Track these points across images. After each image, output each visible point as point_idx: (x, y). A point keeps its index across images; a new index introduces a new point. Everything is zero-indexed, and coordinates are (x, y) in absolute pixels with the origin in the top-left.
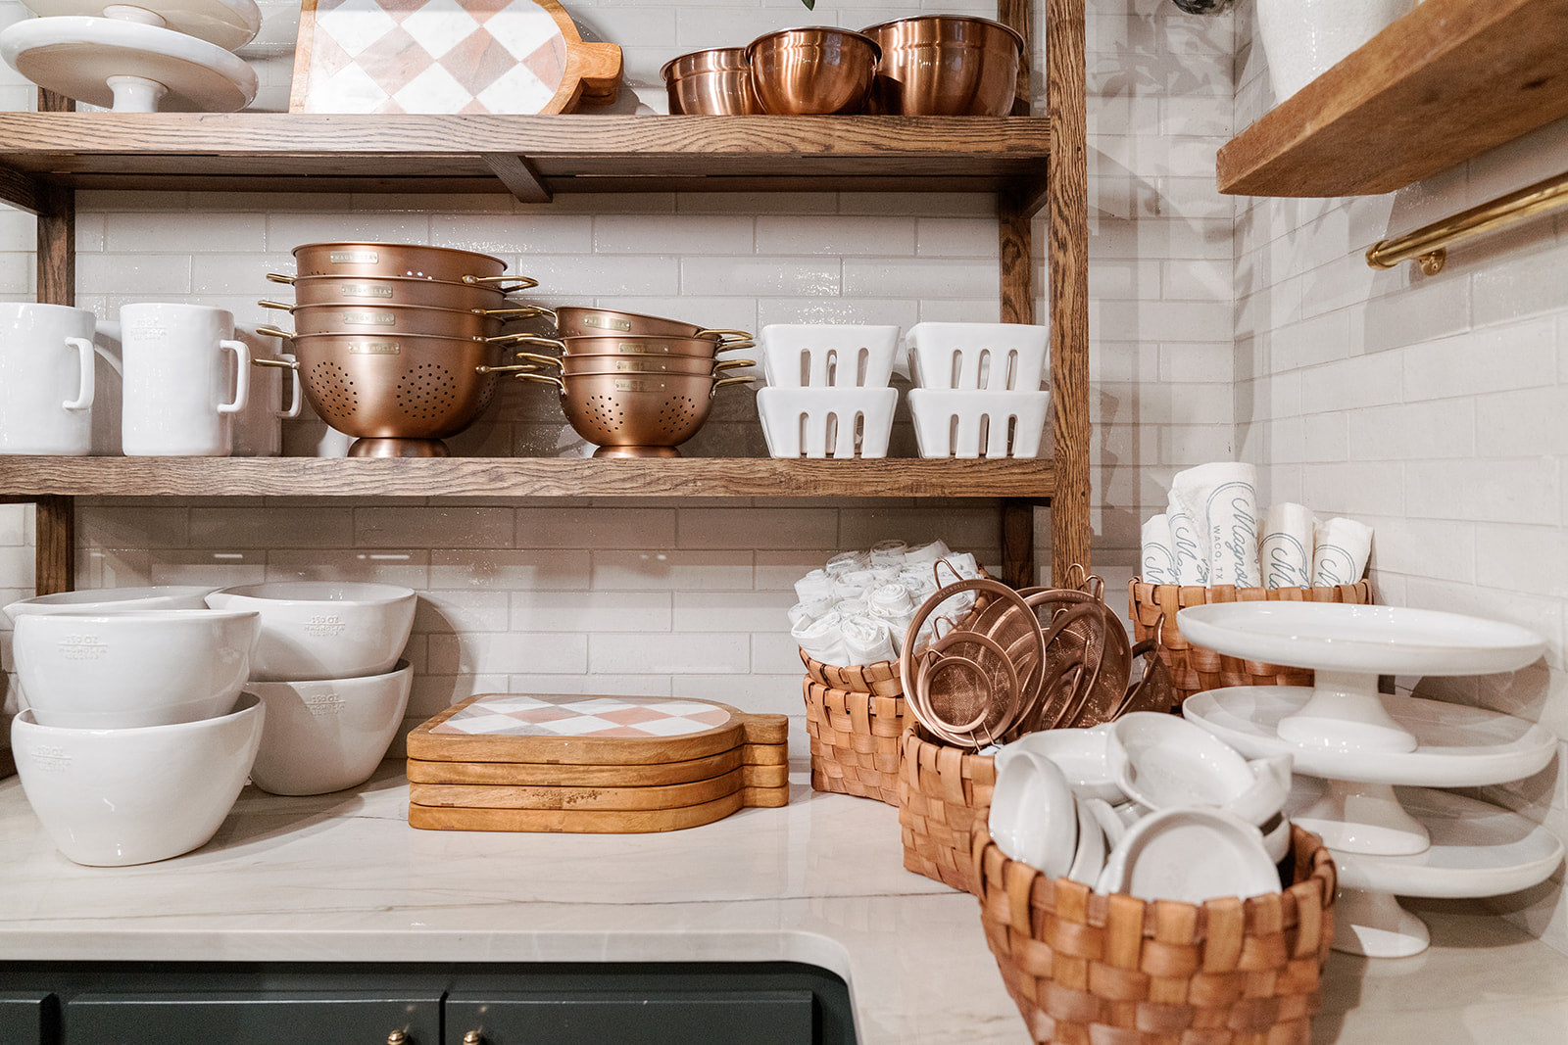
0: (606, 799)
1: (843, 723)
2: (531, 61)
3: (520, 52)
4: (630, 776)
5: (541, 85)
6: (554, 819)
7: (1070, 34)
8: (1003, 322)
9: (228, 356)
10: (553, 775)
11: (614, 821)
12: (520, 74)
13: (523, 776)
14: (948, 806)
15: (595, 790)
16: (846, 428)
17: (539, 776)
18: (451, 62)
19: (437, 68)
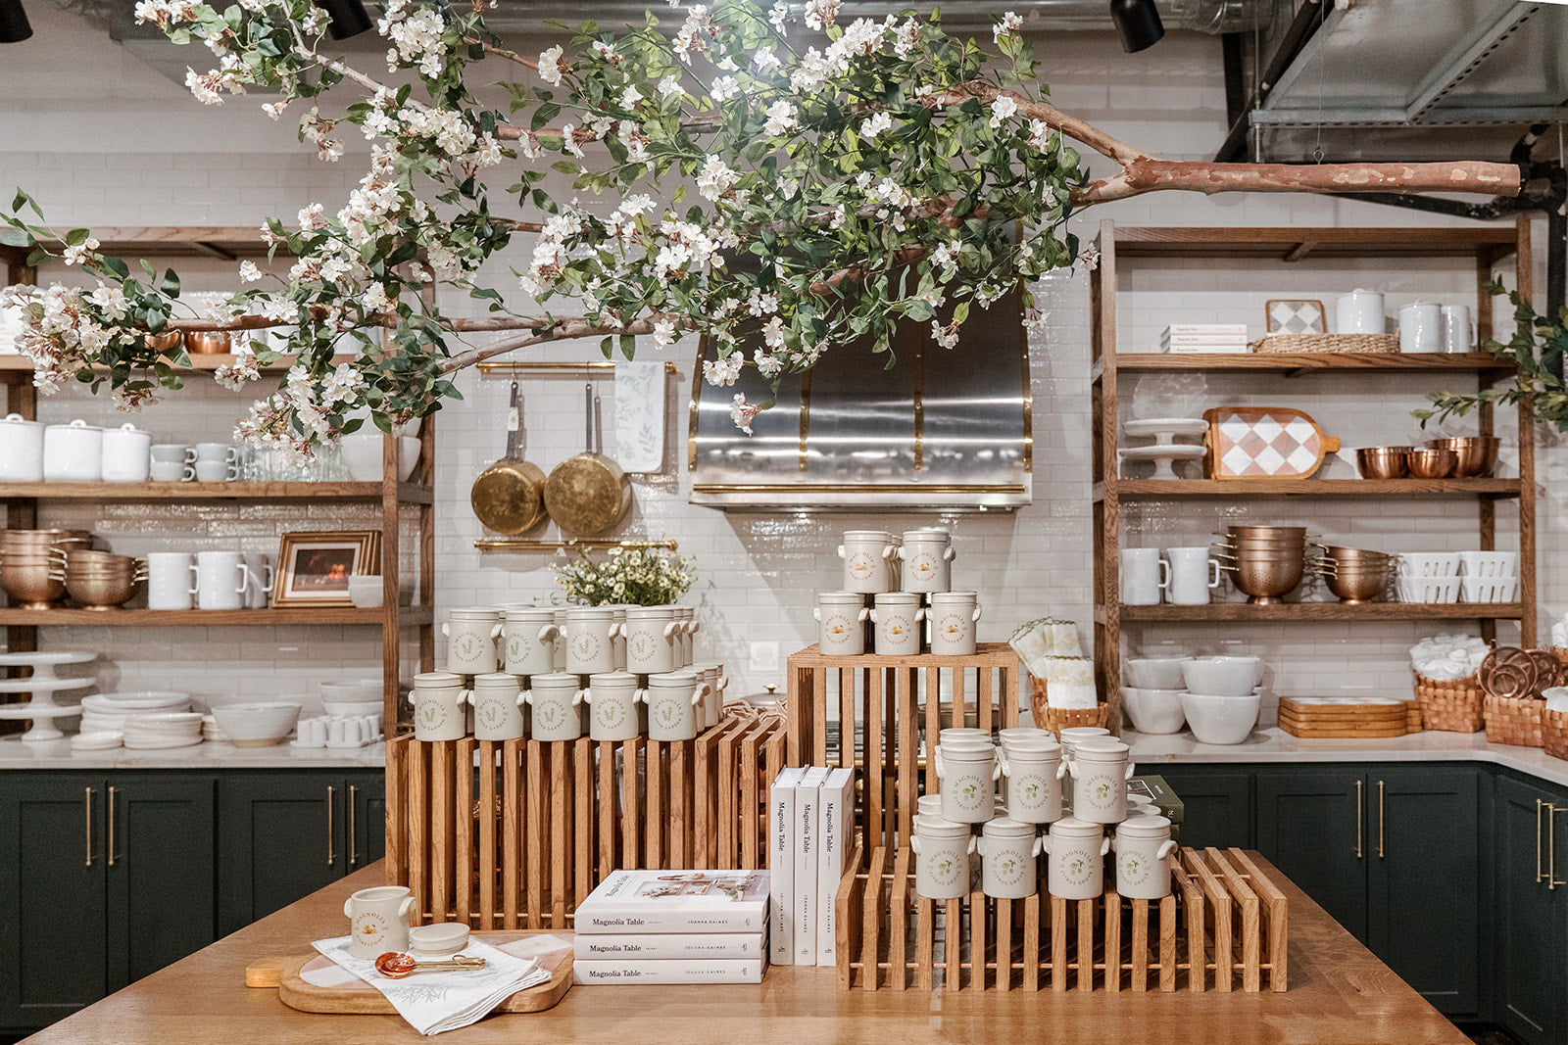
0: (1372, 726)
1: (1442, 701)
2: (1306, 444)
3: (1301, 441)
4: (1380, 717)
5: (1311, 455)
6: (1354, 733)
7: (1529, 448)
8: (1482, 549)
9: (1212, 568)
10: (1353, 717)
11: (1373, 733)
12: (1302, 449)
13: (1343, 717)
14: (1511, 717)
15: (1368, 722)
16: (1433, 591)
17: (1348, 717)
18: (1276, 444)
19: (1269, 448)
